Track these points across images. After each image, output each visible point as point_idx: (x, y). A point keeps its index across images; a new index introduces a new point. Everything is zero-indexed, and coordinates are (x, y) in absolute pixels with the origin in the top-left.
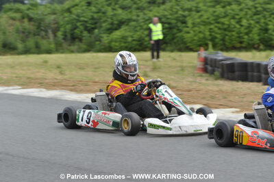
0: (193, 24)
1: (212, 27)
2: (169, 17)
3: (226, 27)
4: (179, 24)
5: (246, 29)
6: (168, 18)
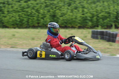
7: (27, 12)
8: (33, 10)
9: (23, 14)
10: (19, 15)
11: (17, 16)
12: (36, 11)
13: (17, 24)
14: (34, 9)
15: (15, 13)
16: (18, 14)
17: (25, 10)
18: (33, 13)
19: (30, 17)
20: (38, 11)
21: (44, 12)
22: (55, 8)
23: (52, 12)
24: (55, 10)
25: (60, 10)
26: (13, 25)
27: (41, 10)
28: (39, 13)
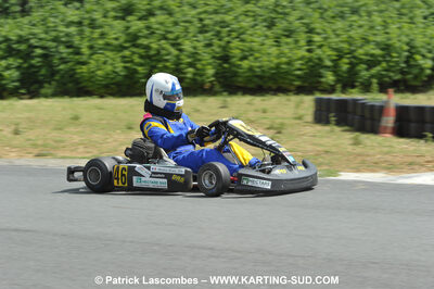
0: (91, 47)
1: (127, 53)
2: (43, 36)
3: (152, 53)
4: (62, 49)
5: (189, 57)
6: (41, 39)
7: (147, 48)
8: (163, 42)
9: (134, 53)
10: (124, 57)
11: (119, 60)
12: (173, 45)
13: (118, 84)
14: (166, 39)
15: (112, 51)
16: (121, 54)
17: (139, 42)
18: (163, 52)
19: (154, 63)
20: (179, 44)
21: (195, 48)
22: (229, 35)
23: (220, 46)
24: (227, 39)
25: (243, 41)
26: (106, 86)
27: (187, 42)
28: (181, 50)
